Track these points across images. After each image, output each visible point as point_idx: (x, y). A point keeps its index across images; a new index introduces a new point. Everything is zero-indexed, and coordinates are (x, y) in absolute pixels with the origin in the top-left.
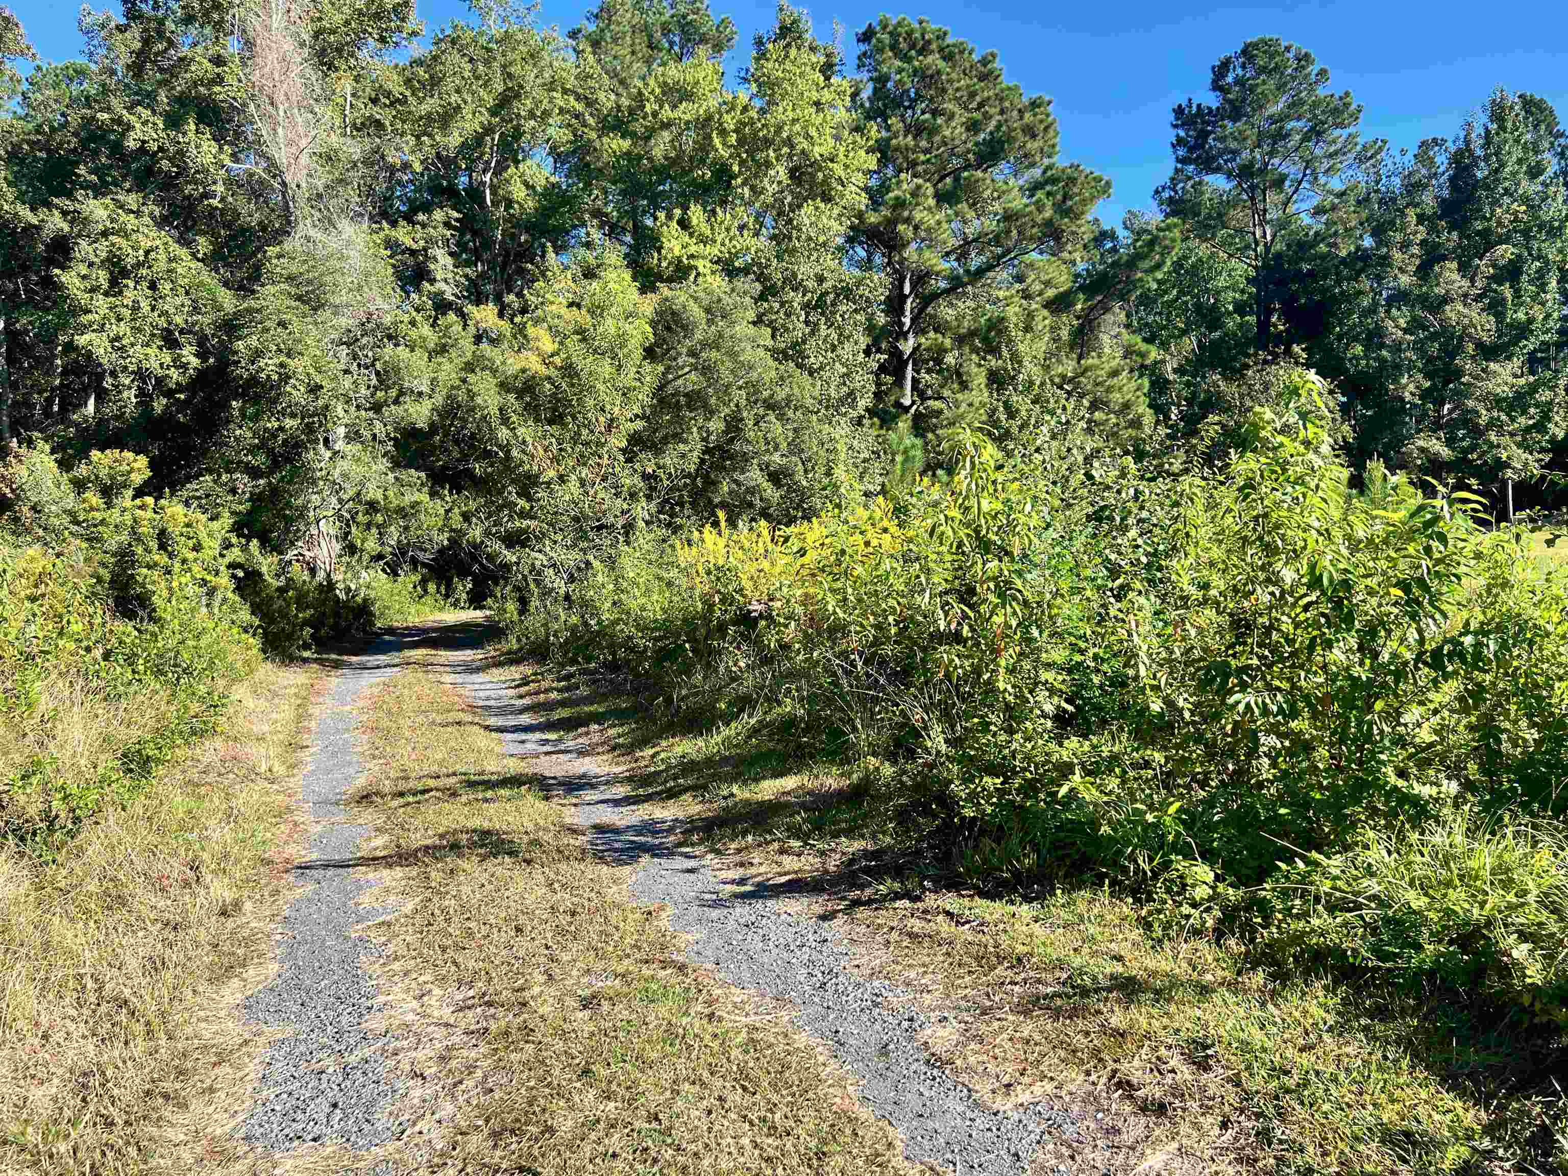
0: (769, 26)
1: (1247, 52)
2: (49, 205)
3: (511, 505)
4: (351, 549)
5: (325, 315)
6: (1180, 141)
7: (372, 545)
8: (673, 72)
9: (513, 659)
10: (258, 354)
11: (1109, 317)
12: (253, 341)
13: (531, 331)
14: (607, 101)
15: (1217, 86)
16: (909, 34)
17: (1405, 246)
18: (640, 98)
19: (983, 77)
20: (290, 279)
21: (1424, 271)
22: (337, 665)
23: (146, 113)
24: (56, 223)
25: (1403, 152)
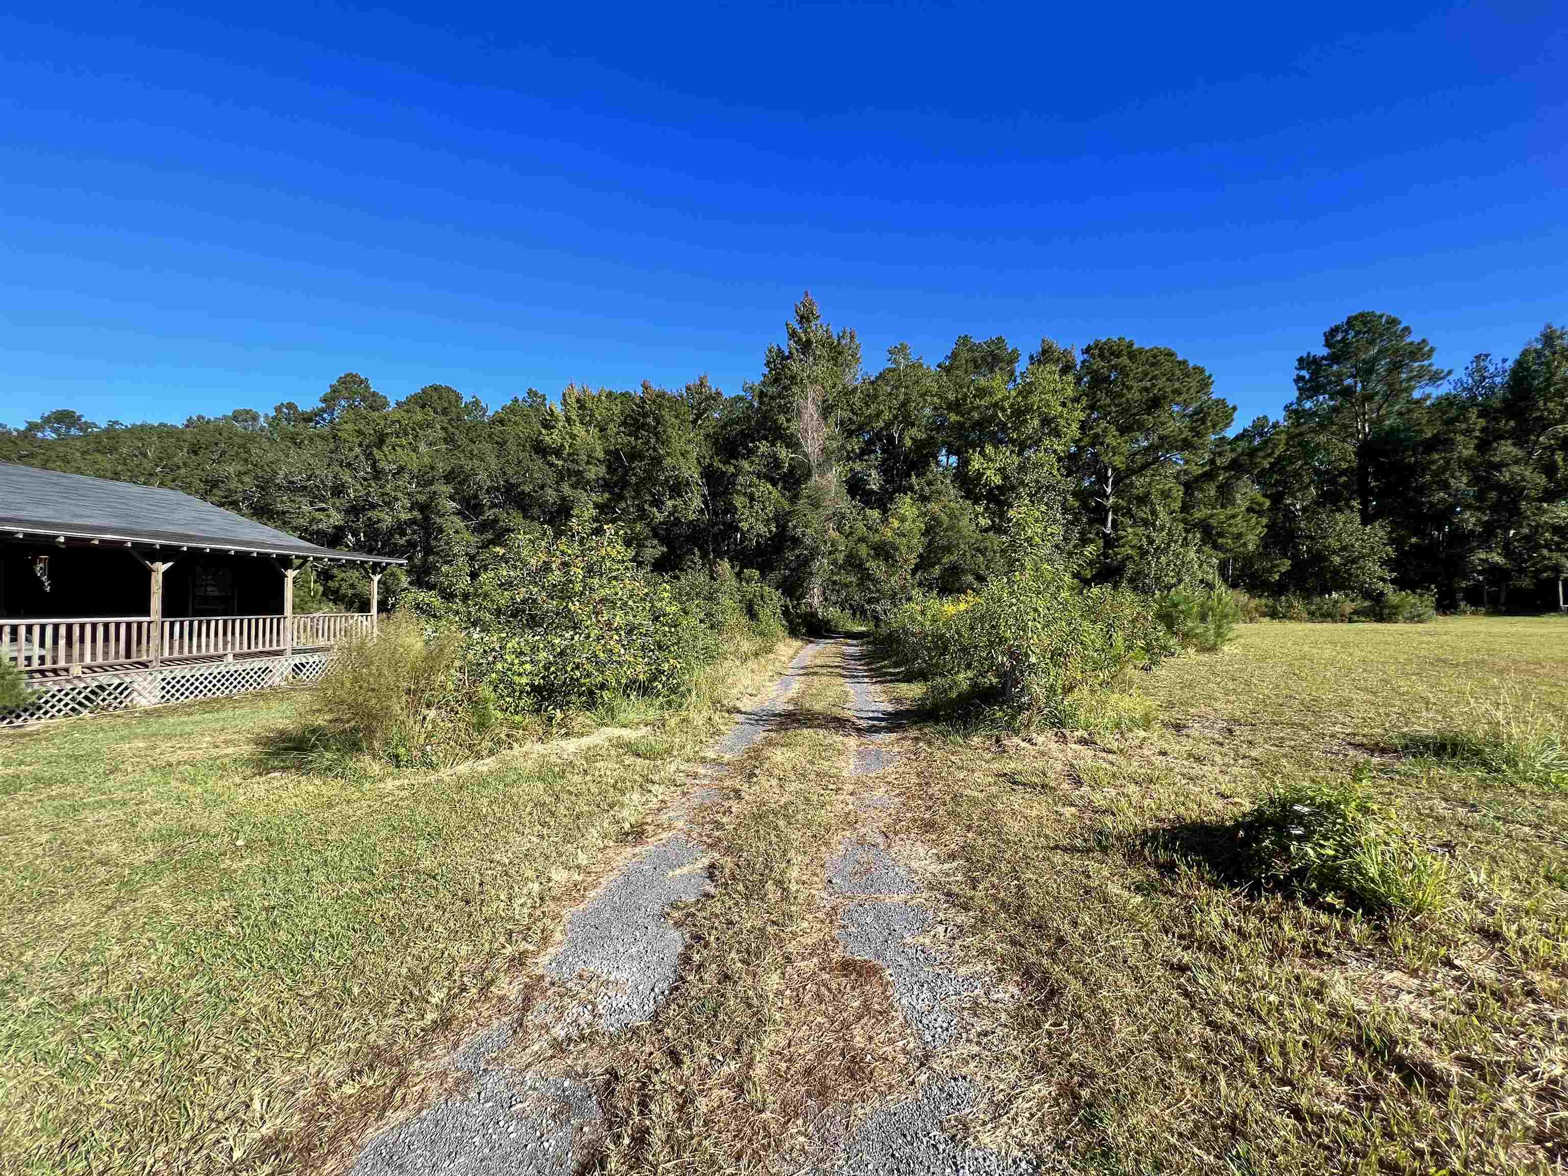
0: (1037, 349)
1: (1350, 322)
2: (730, 463)
3: (869, 589)
4: (826, 599)
5: (821, 510)
6: (1299, 379)
7: (834, 598)
8: (983, 382)
9: (868, 643)
10: (795, 527)
11: (1240, 483)
12: (794, 522)
13: (890, 520)
14: (951, 396)
15: (1328, 344)
16: (1110, 348)
17: (1468, 432)
18: (965, 397)
19: (1153, 365)
20: (809, 497)
21: (1483, 446)
22: (811, 642)
23: (764, 442)
24: (732, 469)
25: (1504, 361)
